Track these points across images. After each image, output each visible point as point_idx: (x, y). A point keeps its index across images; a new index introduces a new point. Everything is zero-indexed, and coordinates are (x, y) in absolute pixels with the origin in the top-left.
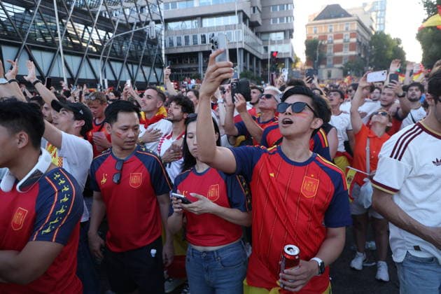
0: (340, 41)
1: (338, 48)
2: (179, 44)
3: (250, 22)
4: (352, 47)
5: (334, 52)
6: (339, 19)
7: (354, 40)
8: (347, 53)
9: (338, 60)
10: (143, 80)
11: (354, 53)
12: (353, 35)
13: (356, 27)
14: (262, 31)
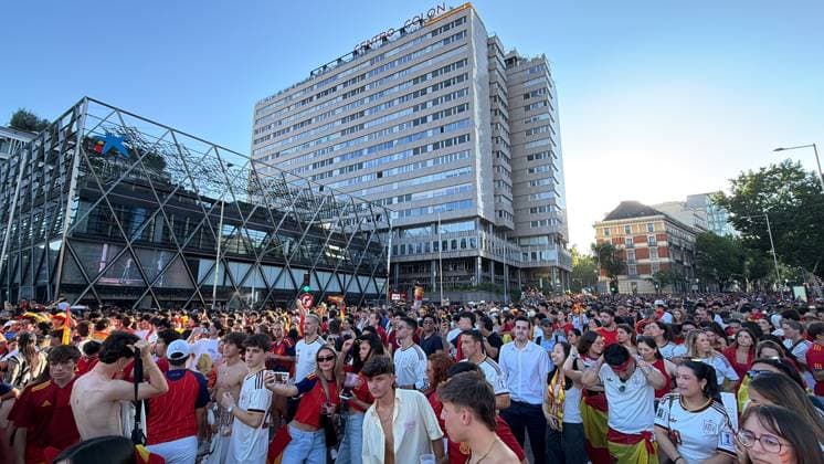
0: (644, 245)
1: (643, 253)
2: (419, 251)
3: (494, 227)
4: (663, 252)
5: (637, 259)
6: (637, 219)
7: (664, 243)
8: (655, 260)
9: (645, 269)
10: (358, 291)
11: (666, 260)
12: (661, 237)
13: (663, 227)
14: (520, 235)
